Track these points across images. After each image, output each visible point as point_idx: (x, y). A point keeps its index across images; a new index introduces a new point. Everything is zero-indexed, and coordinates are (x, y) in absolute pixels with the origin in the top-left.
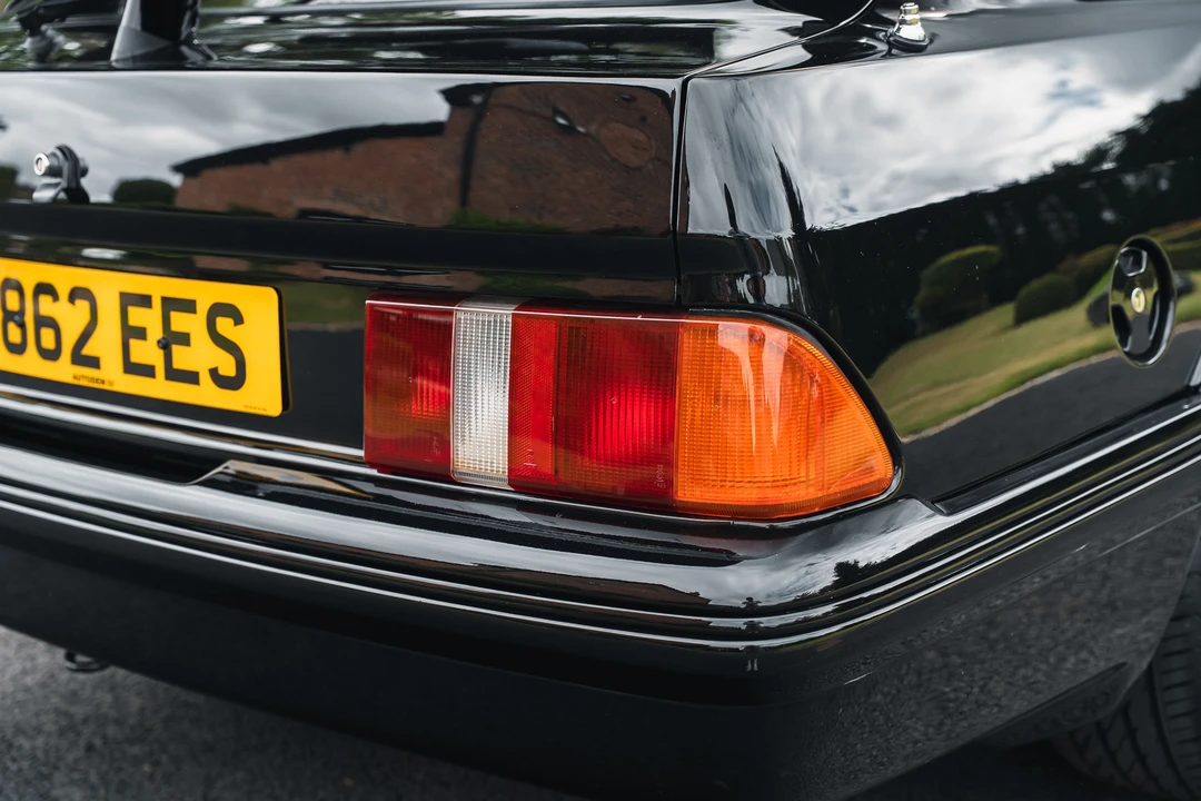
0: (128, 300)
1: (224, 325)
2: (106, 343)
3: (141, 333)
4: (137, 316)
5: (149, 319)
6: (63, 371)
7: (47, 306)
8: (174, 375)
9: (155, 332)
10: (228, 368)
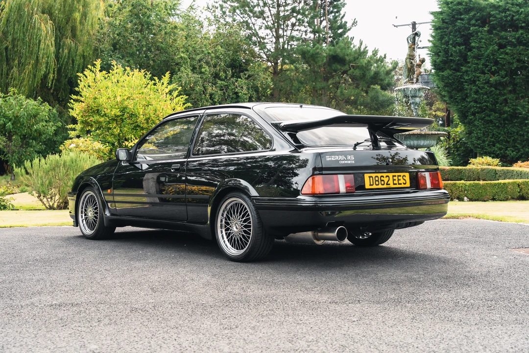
0: (393, 176)
1: (404, 177)
2: (391, 182)
3: (395, 180)
4: (394, 178)
5: (396, 178)
6: (385, 186)
7: (382, 178)
8: (399, 184)
9: (397, 180)
10: (405, 182)
